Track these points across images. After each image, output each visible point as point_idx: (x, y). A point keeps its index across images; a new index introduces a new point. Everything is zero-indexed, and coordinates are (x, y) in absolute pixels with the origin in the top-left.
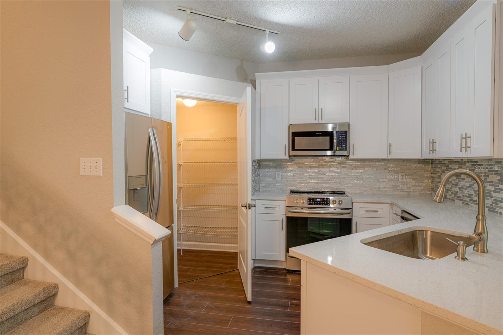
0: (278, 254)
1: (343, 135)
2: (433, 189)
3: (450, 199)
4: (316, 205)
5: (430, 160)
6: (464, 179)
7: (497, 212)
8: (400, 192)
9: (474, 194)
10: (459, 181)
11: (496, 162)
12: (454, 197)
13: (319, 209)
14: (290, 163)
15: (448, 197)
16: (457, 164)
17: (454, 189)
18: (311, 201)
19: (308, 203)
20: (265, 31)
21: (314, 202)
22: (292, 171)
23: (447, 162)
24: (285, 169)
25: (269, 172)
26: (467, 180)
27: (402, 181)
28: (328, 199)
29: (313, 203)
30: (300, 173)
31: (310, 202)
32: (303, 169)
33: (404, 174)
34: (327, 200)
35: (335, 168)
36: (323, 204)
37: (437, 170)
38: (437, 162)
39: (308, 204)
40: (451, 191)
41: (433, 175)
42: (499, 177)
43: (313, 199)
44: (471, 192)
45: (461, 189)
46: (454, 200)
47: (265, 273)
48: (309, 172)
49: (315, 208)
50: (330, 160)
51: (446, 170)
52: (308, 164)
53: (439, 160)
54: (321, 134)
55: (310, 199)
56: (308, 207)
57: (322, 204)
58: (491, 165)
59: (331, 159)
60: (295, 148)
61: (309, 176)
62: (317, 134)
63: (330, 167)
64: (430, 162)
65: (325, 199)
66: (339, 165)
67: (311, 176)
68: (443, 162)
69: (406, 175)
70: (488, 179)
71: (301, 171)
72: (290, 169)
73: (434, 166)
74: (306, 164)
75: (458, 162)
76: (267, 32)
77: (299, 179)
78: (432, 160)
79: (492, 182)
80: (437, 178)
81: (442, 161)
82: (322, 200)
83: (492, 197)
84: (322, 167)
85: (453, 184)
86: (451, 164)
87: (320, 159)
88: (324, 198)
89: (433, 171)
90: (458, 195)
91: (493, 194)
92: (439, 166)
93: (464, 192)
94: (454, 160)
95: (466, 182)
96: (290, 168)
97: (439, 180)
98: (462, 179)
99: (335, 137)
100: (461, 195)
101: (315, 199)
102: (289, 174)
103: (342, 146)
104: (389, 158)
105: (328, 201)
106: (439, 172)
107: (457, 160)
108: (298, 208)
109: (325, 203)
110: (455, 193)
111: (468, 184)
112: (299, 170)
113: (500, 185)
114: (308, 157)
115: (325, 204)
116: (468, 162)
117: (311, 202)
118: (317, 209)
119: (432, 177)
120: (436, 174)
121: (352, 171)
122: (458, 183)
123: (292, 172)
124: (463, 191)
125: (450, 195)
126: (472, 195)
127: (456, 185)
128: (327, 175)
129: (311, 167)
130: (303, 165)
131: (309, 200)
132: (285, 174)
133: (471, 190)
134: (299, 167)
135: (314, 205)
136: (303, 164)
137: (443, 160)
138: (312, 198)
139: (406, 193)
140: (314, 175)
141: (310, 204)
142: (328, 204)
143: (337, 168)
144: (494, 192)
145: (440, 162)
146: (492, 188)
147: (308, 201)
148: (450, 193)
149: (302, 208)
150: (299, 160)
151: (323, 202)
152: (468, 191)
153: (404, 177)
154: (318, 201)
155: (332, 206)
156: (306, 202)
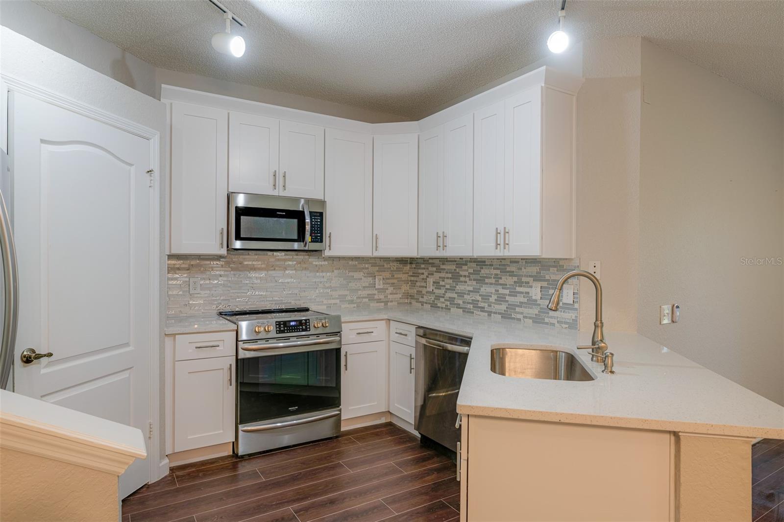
0: (222, 431)
1: (317, 219)
2: (414, 296)
3: (442, 308)
4: (290, 332)
5: (407, 258)
6: (466, 282)
7: (514, 318)
8: (377, 302)
9: (480, 300)
10: (457, 285)
11: (511, 262)
12: (449, 305)
13: (295, 339)
14: (218, 263)
15: (438, 305)
16: (453, 264)
17: (448, 295)
18: (282, 326)
19: (277, 331)
20: (225, 12)
21: (286, 328)
22: (221, 276)
23: (437, 262)
24: (208, 273)
25: (176, 279)
26: (469, 283)
27: (379, 287)
28: (308, 321)
29: (284, 330)
30: (236, 279)
31: (280, 329)
32: (241, 273)
33: (381, 277)
34: (306, 323)
35: (292, 270)
36: (301, 330)
37: (420, 271)
38: (419, 261)
39: (277, 333)
40: (444, 297)
41: (412, 278)
42: (515, 279)
43: (285, 323)
44: (476, 297)
45: (461, 295)
46: (450, 309)
47: (201, 474)
48: (250, 278)
49: (288, 338)
50: (284, 257)
51: (436, 272)
52: (250, 263)
53: (424, 258)
54: (284, 214)
55: (278, 324)
56: (276, 337)
57: (299, 329)
58: (504, 265)
59: (287, 255)
60: (242, 236)
61: (252, 285)
62: (278, 213)
63: (285, 269)
64: (408, 261)
65: (304, 322)
66: (299, 265)
67: (255, 285)
68: (430, 262)
69: (383, 279)
70: (501, 281)
71: (237, 276)
72: (218, 273)
73: (414, 266)
74: (246, 263)
75: (456, 261)
76: (230, 15)
77: (234, 291)
78: (410, 258)
79: (506, 285)
80: (419, 282)
81: (428, 261)
82: (298, 323)
83: (507, 301)
84: (272, 268)
85: (447, 289)
86: (443, 264)
87: (270, 255)
88: (302, 320)
89: (413, 273)
90: (455, 302)
91: (508, 298)
92: (423, 266)
93: (465, 298)
94: (448, 259)
95: (468, 285)
96: (217, 271)
97: (423, 284)
98: (462, 282)
99: (308, 220)
100: (460, 302)
101: (287, 323)
102: (216, 282)
103: (315, 236)
104: (374, 255)
105: (308, 324)
106: (423, 274)
107: (454, 258)
108: (259, 342)
109: (304, 327)
110: (452, 300)
111: (471, 289)
112: (234, 275)
113: (517, 288)
114: (250, 252)
115: (303, 330)
116: (471, 262)
117: (282, 329)
118: (292, 339)
119: (410, 281)
120: (418, 276)
121: (318, 274)
122: (456, 287)
123: (220, 278)
124: (463, 296)
125: (443, 303)
126: (478, 301)
127: (452, 289)
128: (280, 281)
129: (253, 269)
130: (240, 266)
131: (278, 326)
132: (208, 282)
133: (476, 295)
134: (233, 269)
135: (287, 332)
136: (240, 264)
137: (430, 258)
138: (282, 322)
139: (383, 304)
140: (259, 282)
141: (281, 332)
142: (308, 329)
143: (295, 269)
144: (509, 295)
145: (425, 261)
146: (507, 292)
147: (276, 328)
148: (442, 300)
149: (267, 340)
150: (233, 256)
151: (301, 327)
152: (471, 296)
153: (381, 282)
154: (293, 326)
155: (313, 331)
156: (272, 328)
